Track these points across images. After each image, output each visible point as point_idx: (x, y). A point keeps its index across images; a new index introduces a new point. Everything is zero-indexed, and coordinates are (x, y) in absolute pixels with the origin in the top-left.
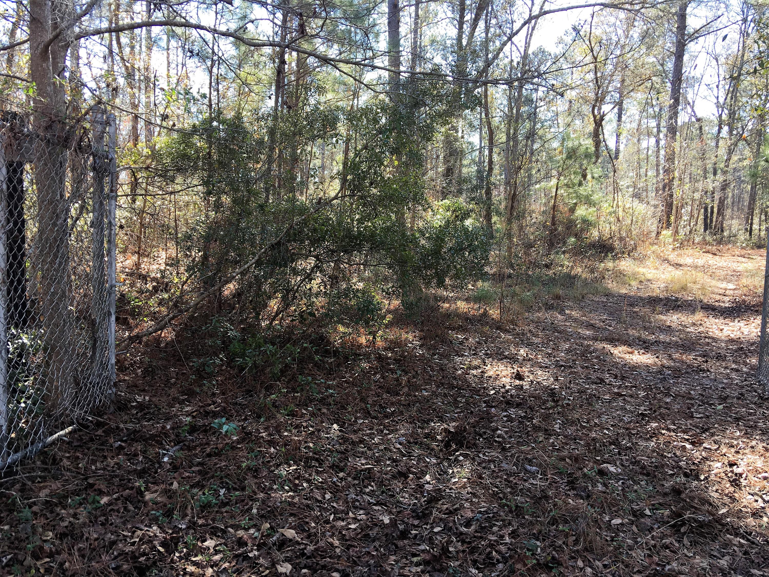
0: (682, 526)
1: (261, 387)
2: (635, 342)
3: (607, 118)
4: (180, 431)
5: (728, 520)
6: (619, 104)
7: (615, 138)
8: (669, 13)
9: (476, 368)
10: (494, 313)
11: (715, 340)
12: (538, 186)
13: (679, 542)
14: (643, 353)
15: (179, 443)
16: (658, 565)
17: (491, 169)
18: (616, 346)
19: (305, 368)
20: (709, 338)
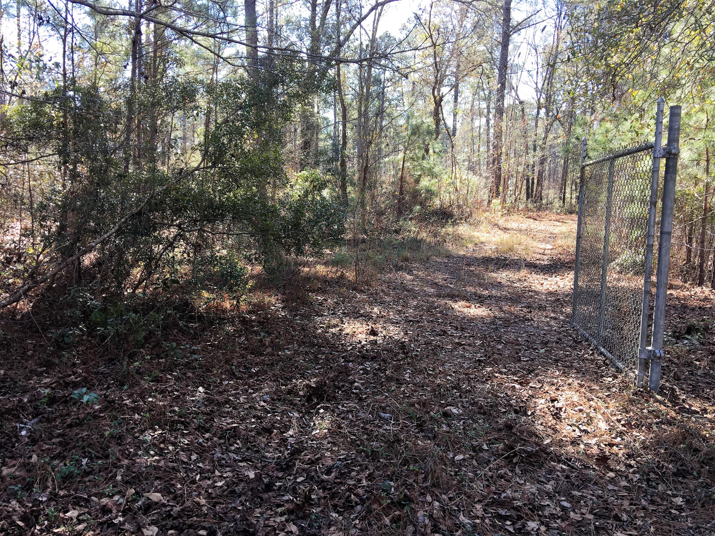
0: (513, 457)
1: (124, 355)
2: (472, 297)
3: (445, 99)
4: (39, 404)
5: (552, 449)
6: (456, 87)
7: (452, 118)
8: (497, 6)
9: (335, 326)
10: (350, 275)
11: (537, 293)
12: (387, 159)
13: (512, 471)
14: (479, 307)
15: (37, 415)
16: (495, 493)
17: (345, 143)
18: (457, 301)
19: (169, 334)
20: (532, 291)
